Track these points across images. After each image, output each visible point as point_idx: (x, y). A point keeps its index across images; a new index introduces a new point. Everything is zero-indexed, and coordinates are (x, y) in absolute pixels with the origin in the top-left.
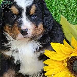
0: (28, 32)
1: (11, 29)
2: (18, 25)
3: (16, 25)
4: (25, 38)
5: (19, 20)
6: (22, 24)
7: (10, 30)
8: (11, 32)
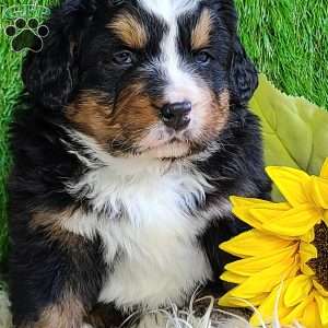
0: (188, 117)
1: (115, 108)
2: (148, 87)
3: (139, 87)
4: (174, 139)
5: (148, 68)
6: (164, 83)
7: (109, 112)
8: (109, 120)
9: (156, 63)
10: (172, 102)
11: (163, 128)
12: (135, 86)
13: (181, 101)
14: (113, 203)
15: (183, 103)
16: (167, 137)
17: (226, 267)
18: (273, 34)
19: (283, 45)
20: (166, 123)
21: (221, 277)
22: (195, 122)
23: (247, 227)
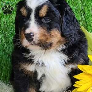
0: (33, 38)
14: (40, 62)
17: (75, 83)
18: (85, 13)
19: (87, 17)
21: (74, 86)
23: (82, 72)
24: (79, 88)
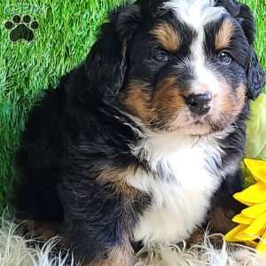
8: (148, 104)
9: (187, 62)
10: (196, 93)
11: (189, 113)
12: (169, 79)
13: (203, 93)
15: (204, 95)
16: (192, 120)
20: (191, 109)
22: (214, 109)
24: (248, 225)
